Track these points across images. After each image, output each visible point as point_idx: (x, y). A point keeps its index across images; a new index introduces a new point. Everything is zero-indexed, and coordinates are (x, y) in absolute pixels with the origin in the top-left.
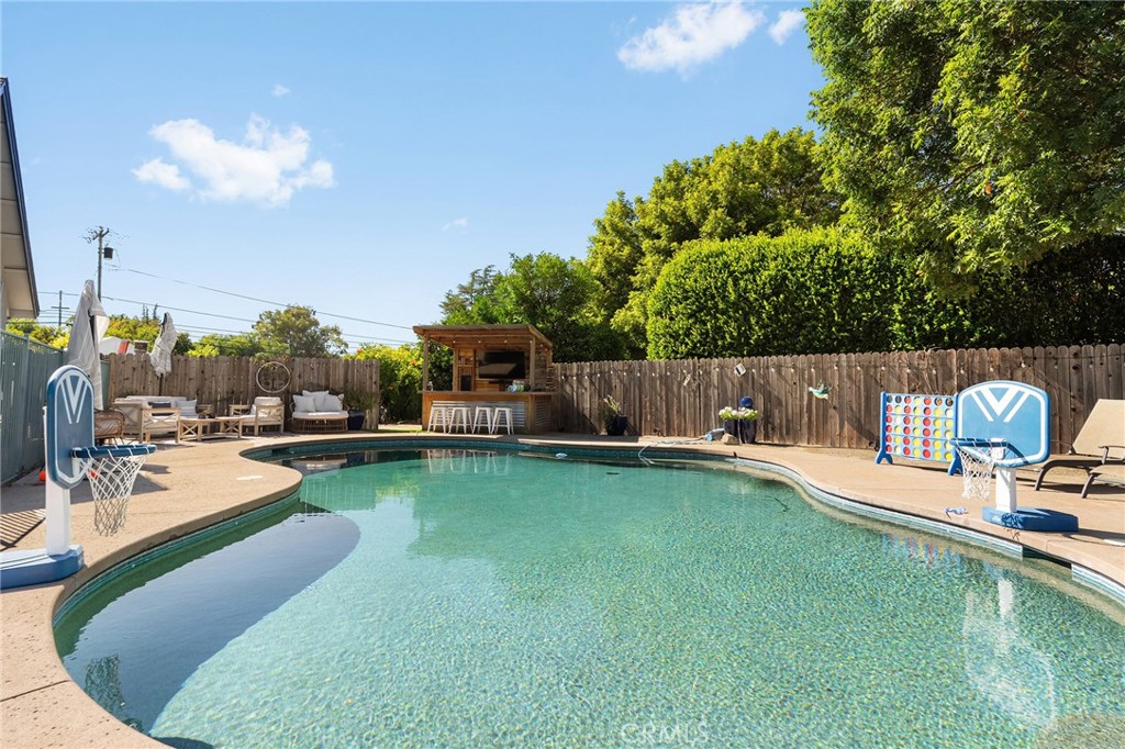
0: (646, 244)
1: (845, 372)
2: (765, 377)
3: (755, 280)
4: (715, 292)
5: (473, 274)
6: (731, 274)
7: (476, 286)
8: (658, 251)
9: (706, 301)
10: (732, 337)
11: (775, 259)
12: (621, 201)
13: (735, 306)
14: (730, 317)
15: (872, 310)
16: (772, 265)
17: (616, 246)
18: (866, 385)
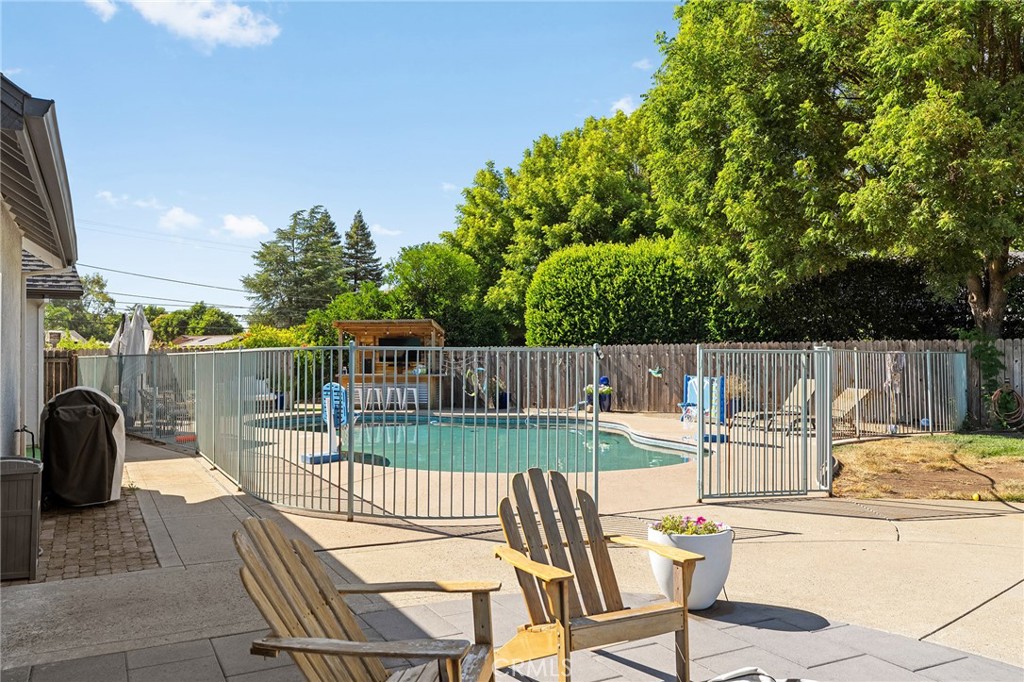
0: (518, 223)
1: (673, 358)
2: (618, 361)
3: (612, 284)
4: (581, 291)
5: (295, 216)
6: (594, 276)
7: (300, 231)
8: (529, 231)
9: (574, 298)
10: (595, 329)
11: (627, 266)
12: (491, 172)
13: (597, 303)
14: (593, 312)
15: (694, 310)
16: (626, 270)
17: (487, 220)
18: (687, 367)
